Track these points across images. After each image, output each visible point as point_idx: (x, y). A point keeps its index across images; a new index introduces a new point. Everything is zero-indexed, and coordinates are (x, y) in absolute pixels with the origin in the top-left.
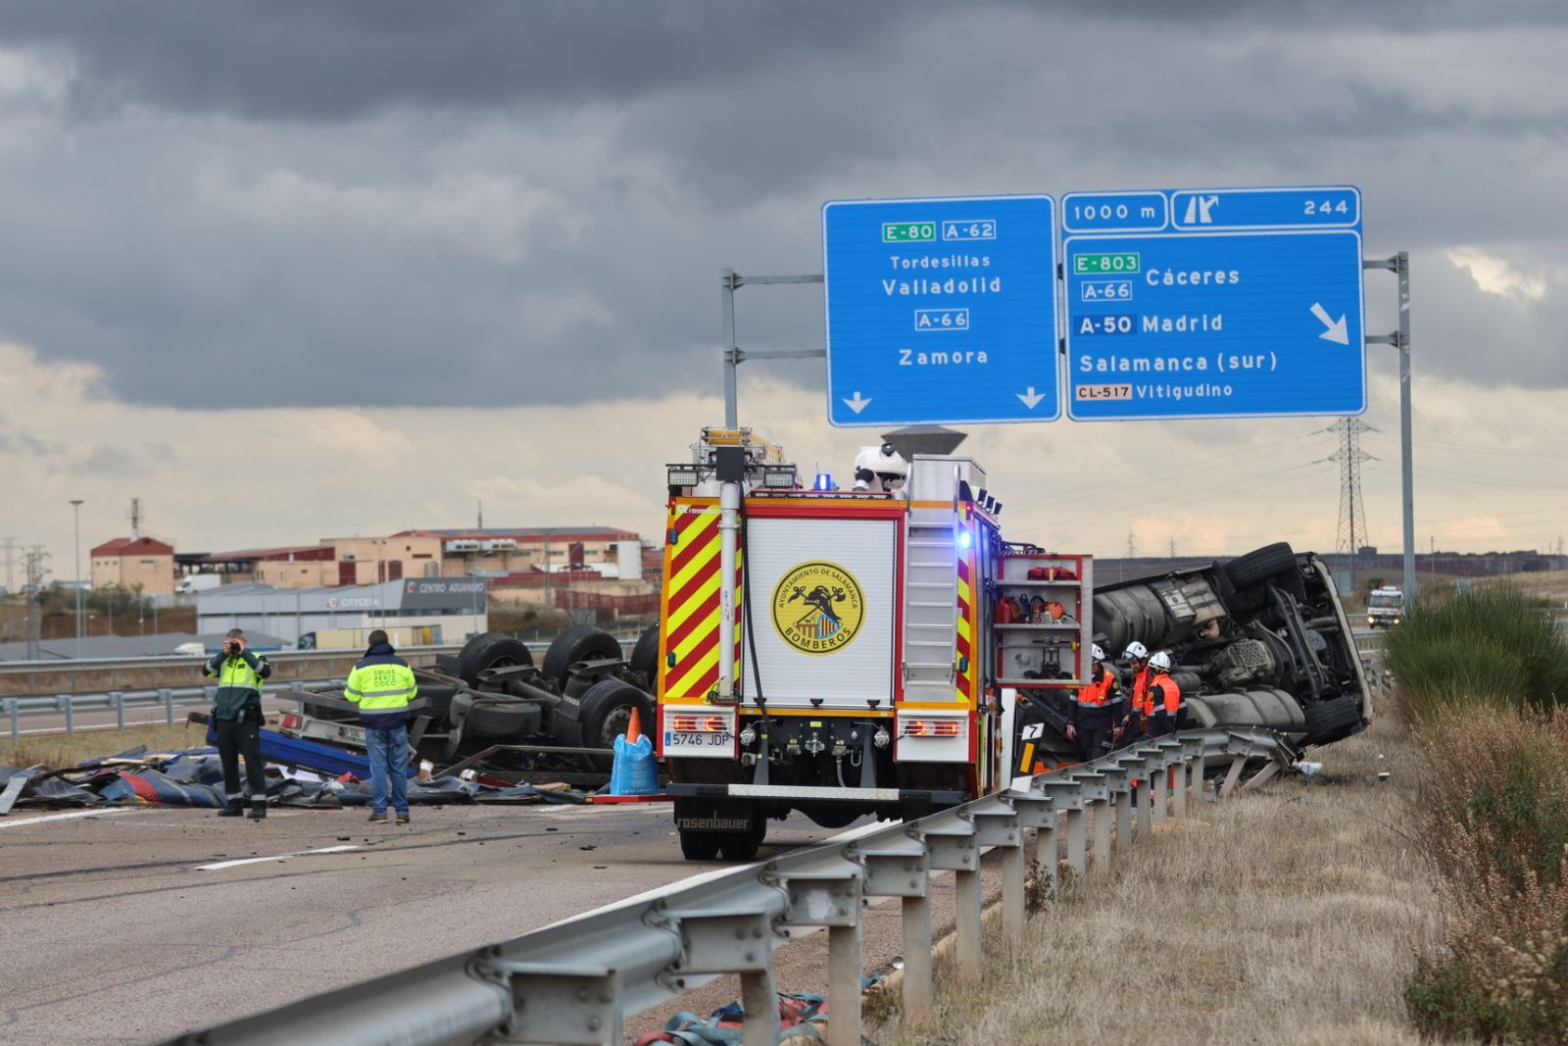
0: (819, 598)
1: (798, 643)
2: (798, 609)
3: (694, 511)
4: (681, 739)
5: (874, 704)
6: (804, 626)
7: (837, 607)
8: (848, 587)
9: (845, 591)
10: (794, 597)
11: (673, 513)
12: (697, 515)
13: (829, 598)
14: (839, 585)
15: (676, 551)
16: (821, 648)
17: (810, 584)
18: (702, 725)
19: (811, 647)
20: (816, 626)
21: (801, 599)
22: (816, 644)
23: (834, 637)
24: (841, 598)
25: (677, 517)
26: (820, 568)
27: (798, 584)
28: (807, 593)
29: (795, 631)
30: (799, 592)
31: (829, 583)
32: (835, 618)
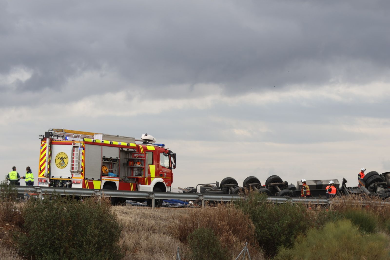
0: (62, 159)
1: (59, 167)
2: (59, 161)
3: (45, 143)
4: (41, 183)
5: (69, 177)
6: (60, 164)
7: (64, 160)
8: (66, 157)
9: (66, 158)
10: (58, 159)
11: (42, 143)
12: (45, 144)
13: (63, 159)
14: (65, 156)
15: (42, 150)
16: (62, 168)
17: (61, 156)
18: (43, 181)
19: (60, 167)
20: (61, 164)
21: (59, 159)
22: (61, 167)
23: (64, 166)
24: (65, 159)
25: (42, 144)
26: (62, 153)
27: (59, 156)
28: (60, 158)
29: (58, 164)
30: (59, 157)
31: (63, 156)
32: (64, 162)
